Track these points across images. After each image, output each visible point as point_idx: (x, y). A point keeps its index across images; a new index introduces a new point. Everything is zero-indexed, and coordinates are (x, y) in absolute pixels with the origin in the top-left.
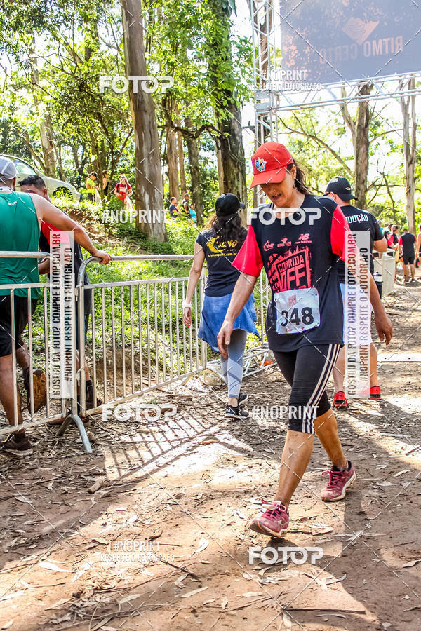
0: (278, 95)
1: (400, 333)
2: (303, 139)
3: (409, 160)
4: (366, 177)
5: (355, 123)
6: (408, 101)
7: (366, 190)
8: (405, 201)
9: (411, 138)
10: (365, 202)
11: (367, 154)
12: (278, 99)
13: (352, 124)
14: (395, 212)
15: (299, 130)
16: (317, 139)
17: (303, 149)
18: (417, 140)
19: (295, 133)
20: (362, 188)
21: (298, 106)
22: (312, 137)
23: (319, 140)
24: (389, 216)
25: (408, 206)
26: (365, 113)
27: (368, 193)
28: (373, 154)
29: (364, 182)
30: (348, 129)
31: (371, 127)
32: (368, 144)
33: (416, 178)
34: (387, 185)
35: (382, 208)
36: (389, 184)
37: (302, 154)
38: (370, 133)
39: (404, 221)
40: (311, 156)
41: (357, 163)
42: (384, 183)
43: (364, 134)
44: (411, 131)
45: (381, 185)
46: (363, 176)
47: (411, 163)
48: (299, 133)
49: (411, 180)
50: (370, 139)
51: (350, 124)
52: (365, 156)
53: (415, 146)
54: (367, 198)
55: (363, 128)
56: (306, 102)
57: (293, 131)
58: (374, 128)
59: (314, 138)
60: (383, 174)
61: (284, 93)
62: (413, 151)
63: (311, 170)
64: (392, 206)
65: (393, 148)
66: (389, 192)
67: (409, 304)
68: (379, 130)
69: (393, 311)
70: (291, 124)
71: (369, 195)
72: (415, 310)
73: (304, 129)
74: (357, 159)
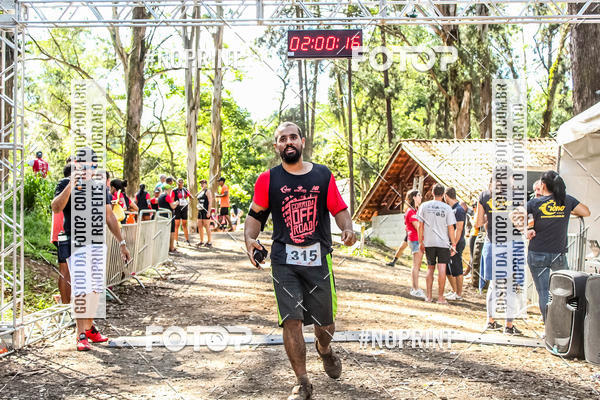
0: (26, 7)
1: (174, 311)
2: (64, 69)
3: (191, 105)
4: (139, 122)
5: (128, 55)
6: (192, 34)
7: (139, 138)
8: (185, 152)
9: (194, 79)
10: (137, 151)
11: (141, 93)
12: (26, 12)
13: (125, 56)
14: (174, 165)
15: (59, 57)
16: (81, 70)
17: (63, 81)
18: (201, 82)
19: (52, 61)
20: (134, 133)
21: (53, 23)
22: (75, 67)
23: (84, 72)
24: (167, 171)
25: (189, 160)
26: (140, 45)
27: (142, 141)
28: (148, 95)
29: (136, 127)
30: (119, 62)
31: (147, 61)
32: (142, 81)
33: (199, 127)
34: (164, 132)
35: (159, 161)
36: (167, 132)
37: (60, 87)
38: (146, 68)
41: (129, 104)
42: (161, 130)
45: (158, 133)
46: (136, 119)
47: (193, 108)
48: (58, 60)
49: (193, 128)
50: (146, 77)
51: (122, 56)
52: (138, 95)
53: (198, 88)
54: (140, 146)
56: (63, 20)
57: (50, 58)
59: (77, 68)
60: (160, 119)
61: (35, 5)
62: (196, 95)
64: (169, 158)
65: (173, 90)
67: (187, 276)
69: (166, 284)
70: (49, 49)
71: (143, 144)
72: (192, 283)
73: (65, 56)
74: (129, 98)
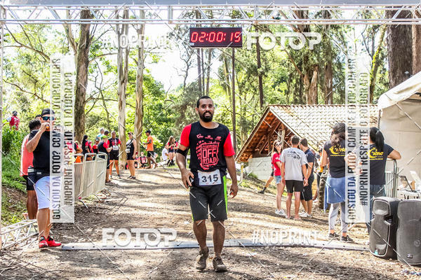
0: (5, 10)
1: (109, 225)
2: (31, 53)
3: (122, 79)
4: (85, 90)
5: (77, 44)
6: (123, 29)
7: (85, 102)
8: (117, 114)
9: (124, 61)
10: (83, 112)
11: (87, 71)
12: (5, 13)
13: (75, 45)
14: (109, 122)
15: (28, 45)
16: (44, 54)
17: (31, 62)
18: (129, 63)
19: (24, 48)
20: (81, 99)
21: (24, 21)
22: (40, 52)
23: (46, 56)
24: (104, 125)
25: (120, 118)
26: (86, 37)
27: (87, 104)
28: (92, 72)
29: (83, 94)
30: (71, 49)
31: (90, 48)
32: (87, 63)
33: (127, 95)
34: (103, 98)
35: (99, 118)
36: (105, 98)
37: (29, 66)
38: (90, 53)
39: (116, 130)
40: (38, 68)
41: (77, 78)
42: (100, 97)
43: (85, 53)
44: (124, 55)
45: (98, 99)
46: (82, 90)
47: (123, 82)
48: (28, 47)
49: (123, 95)
50: (90, 59)
51: (73, 45)
52: (84, 72)
53: (127, 68)
54: (85, 108)
55: (85, 49)
56: (30, 19)
57: (22, 45)
58: (94, 50)
59: (41, 53)
60: (99, 89)
61: (11, 8)
62: (125, 72)
63: (37, 81)
64: (106, 117)
65: (109, 68)
66: (104, 104)
67: (118, 199)
68: (98, 52)
69: (103, 206)
70: (20, 38)
71: (88, 106)
72: (122, 205)
73: (33, 45)
74: (78, 74)
